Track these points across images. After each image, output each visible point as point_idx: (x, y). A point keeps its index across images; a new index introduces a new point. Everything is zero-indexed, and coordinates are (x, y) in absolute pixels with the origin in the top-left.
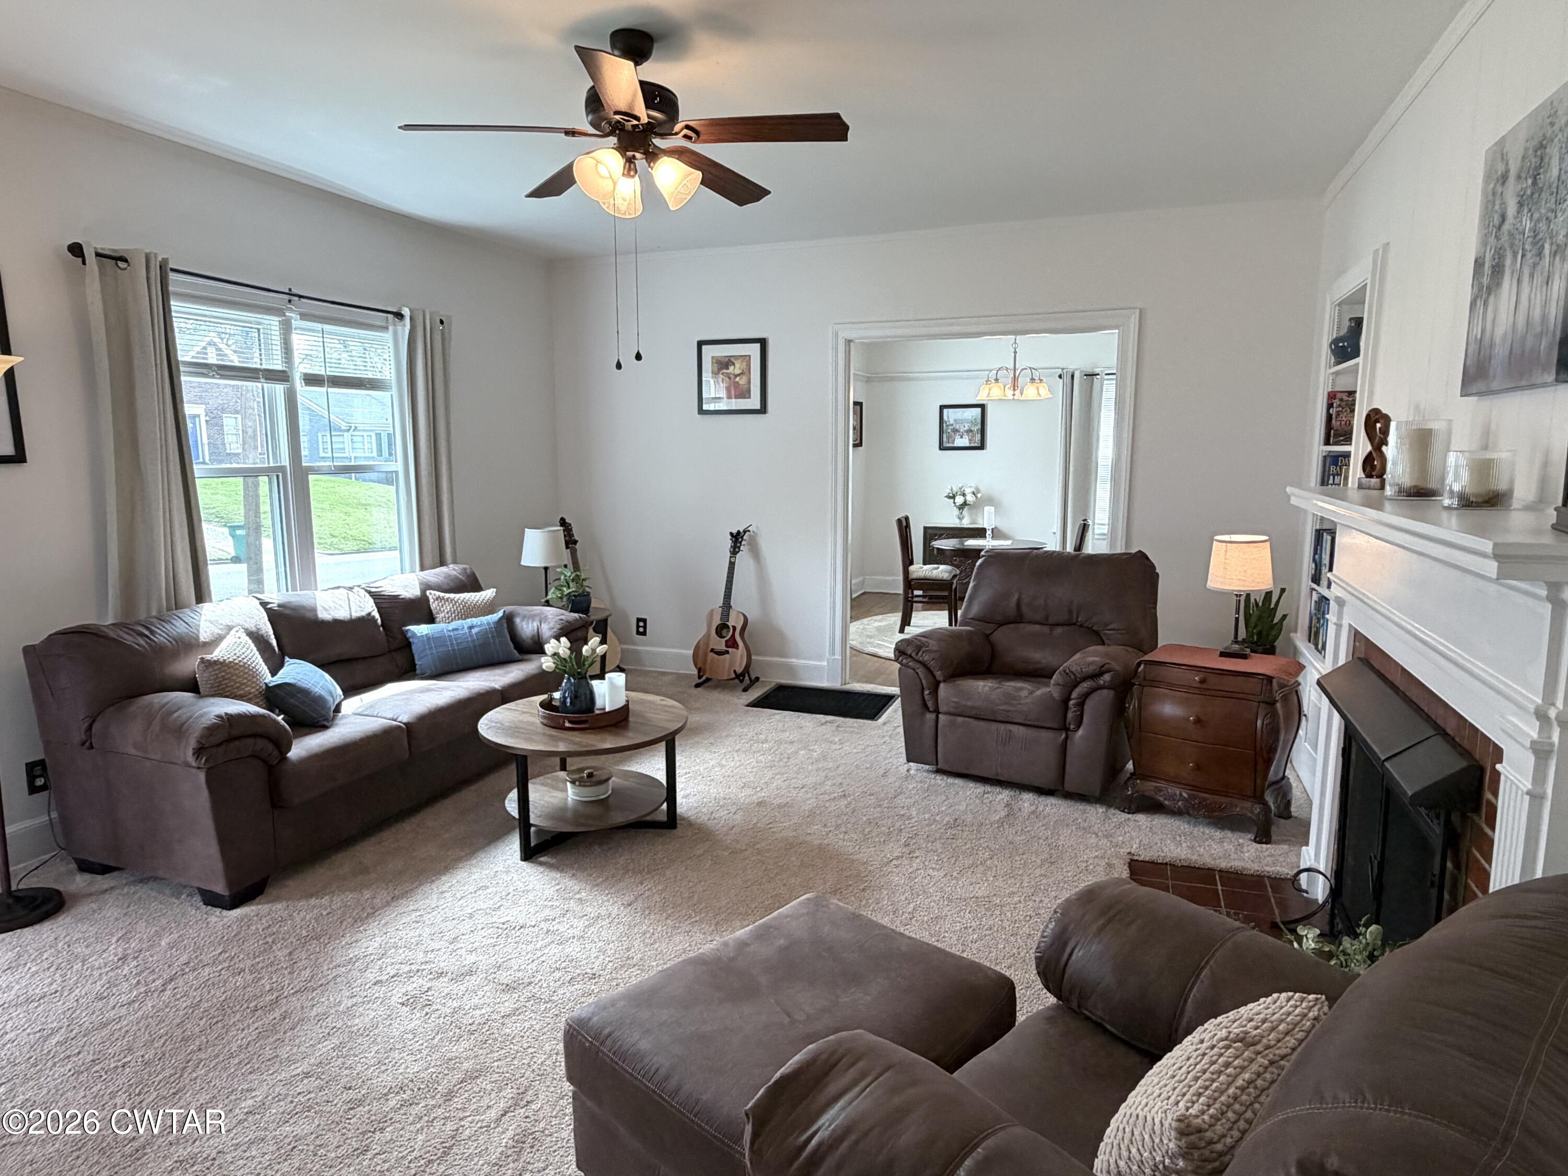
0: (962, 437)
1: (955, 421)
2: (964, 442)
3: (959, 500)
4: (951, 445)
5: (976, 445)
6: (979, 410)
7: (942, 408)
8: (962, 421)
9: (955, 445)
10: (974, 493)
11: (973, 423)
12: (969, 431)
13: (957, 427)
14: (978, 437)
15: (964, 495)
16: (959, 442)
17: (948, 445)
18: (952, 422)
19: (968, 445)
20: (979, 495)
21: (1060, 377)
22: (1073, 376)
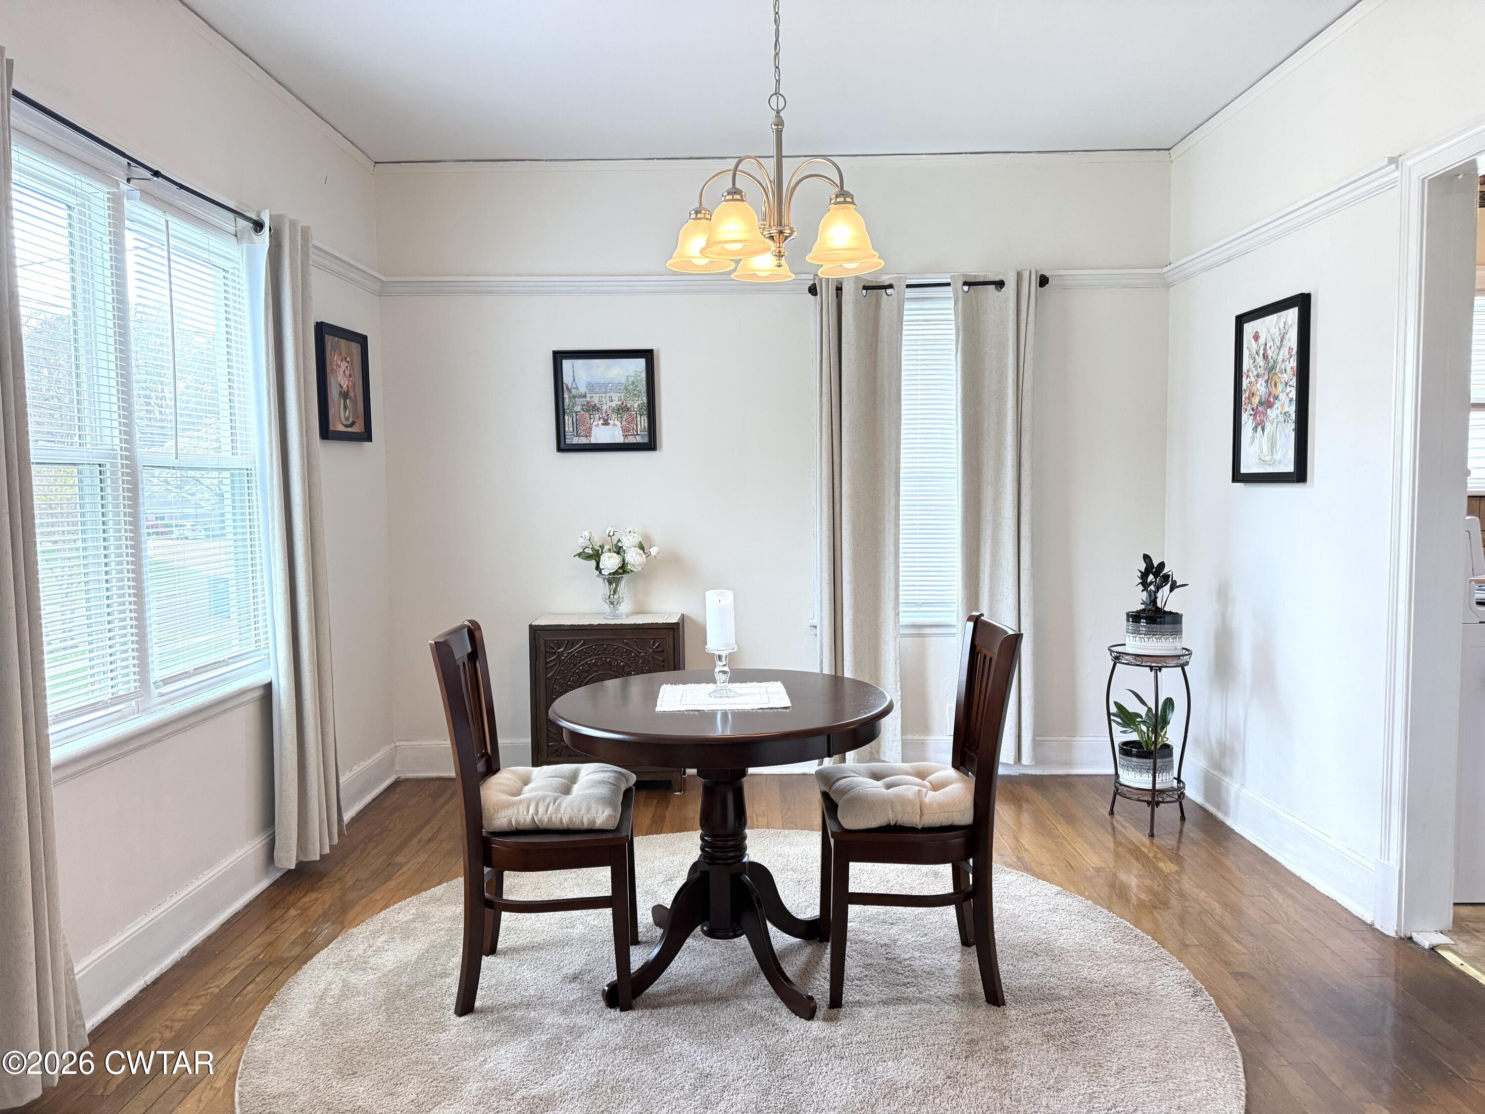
0: (606, 423)
1: (591, 386)
2: (611, 433)
3: (610, 562)
4: (583, 440)
5: (639, 439)
6: (641, 363)
7: (559, 357)
8: (604, 387)
9: (593, 441)
10: (642, 548)
11: (628, 389)
12: (622, 410)
13: (596, 400)
14: (643, 422)
15: (619, 550)
16: (601, 434)
17: (576, 441)
18: (583, 389)
19: (619, 439)
20: (654, 551)
21: (813, 290)
22: (839, 289)
